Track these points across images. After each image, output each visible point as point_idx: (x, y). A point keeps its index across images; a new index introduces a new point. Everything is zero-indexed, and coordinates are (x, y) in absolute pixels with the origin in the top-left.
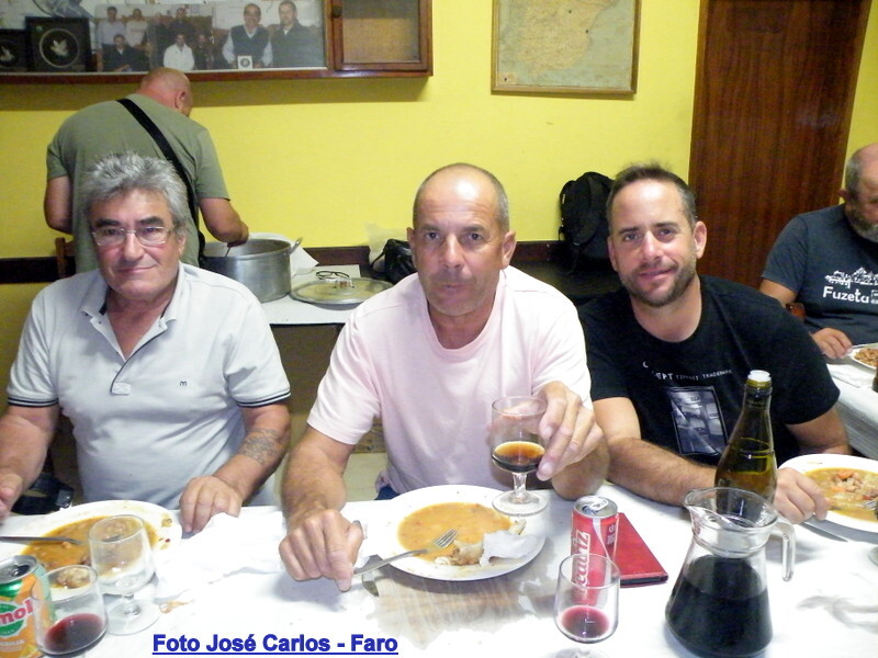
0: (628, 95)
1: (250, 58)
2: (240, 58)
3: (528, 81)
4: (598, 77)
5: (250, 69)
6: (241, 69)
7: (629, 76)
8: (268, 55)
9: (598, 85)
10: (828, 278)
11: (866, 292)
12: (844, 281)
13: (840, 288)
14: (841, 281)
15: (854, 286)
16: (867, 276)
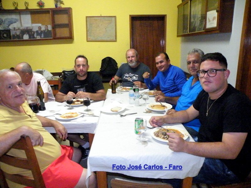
0: (116, 41)
1: (39, 36)
2: (37, 36)
3: (94, 39)
4: (108, 38)
5: (39, 38)
6: (38, 38)
7: (115, 37)
8: (43, 36)
9: (108, 39)
10: (125, 75)
11: (131, 77)
12: (128, 75)
13: (126, 77)
14: (127, 75)
15: (129, 76)
16: (131, 75)
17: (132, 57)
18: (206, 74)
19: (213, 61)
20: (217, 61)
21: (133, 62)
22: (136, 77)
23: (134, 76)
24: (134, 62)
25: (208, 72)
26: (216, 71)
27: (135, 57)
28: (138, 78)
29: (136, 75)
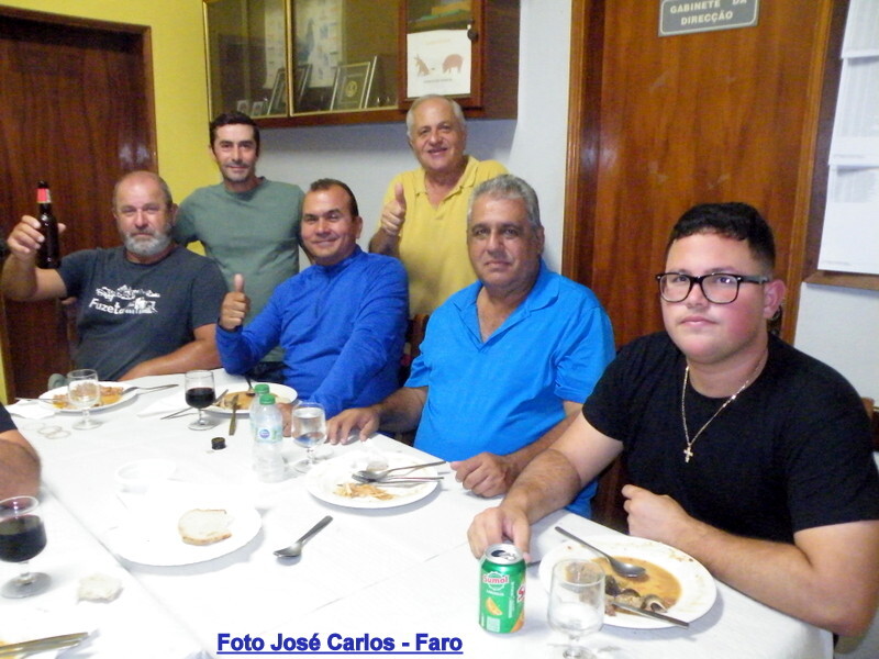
10: (98, 291)
11: (124, 304)
12: (110, 296)
13: (103, 301)
14: (106, 296)
15: (116, 299)
16: (126, 291)
17: (147, 208)
18: (696, 287)
19: (729, 237)
20: (741, 239)
21: (151, 234)
22: (147, 299)
23: (138, 296)
24: (157, 233)
25: (705, 282)
26: (739, 282)
27: (161, 212)
28: (156, 307)
29: (149, 294)
